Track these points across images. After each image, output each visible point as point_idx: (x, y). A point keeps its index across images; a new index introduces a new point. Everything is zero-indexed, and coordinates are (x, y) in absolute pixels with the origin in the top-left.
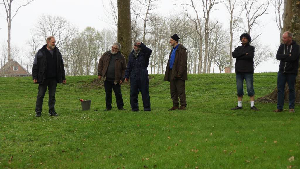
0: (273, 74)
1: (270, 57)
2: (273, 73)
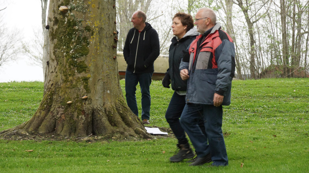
0: (30, 85)
1: (23, 52)
2: (31, 83)
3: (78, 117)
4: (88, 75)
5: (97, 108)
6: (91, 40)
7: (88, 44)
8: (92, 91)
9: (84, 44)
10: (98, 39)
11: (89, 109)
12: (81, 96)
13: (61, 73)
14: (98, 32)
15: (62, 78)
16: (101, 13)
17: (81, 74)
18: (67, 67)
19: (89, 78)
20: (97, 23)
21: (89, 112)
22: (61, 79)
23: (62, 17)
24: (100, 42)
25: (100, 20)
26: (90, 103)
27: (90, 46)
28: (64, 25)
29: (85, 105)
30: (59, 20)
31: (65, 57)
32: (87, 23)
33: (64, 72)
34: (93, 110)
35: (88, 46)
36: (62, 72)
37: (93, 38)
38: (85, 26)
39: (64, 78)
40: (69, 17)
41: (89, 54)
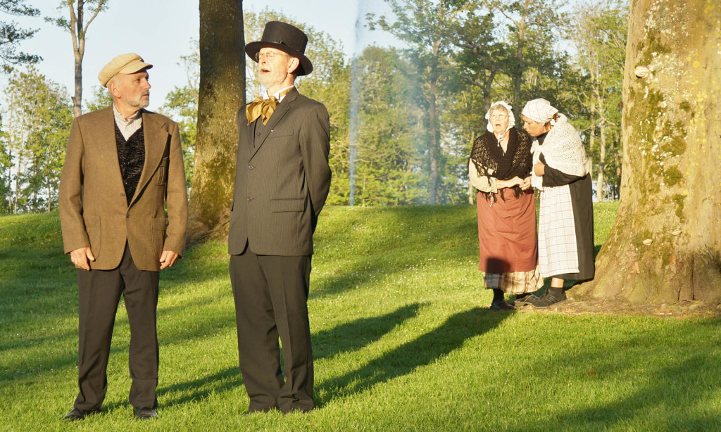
3: (663, 267)
4: (684, 192)
5: (700, 252)
6: (690, 127)
7: (685, 134)
8: (691, 220)
9: (678, 134)
10: (702, 125)
11: (685, 254)
12: (670, 230)
13: (636, 188)
14: (703, 112)
15: (637, 197)
16: (710, 78)
17: (672, 189)
18: (647, 177)
19: (686, 196)
20: (702, 96)
21: (685, 259)
22: (635, 199)
23: (639, 87)
24: (707, 131)
25: (709, 90)
26: (687, 241)
27: (687, 139)
28: (643, 101)
29: (677, 246)
30: (636, 91)
31: (644, 160)
32: (684, 95)
33: (640, 186)
34: (693, 256)
35: (685, 138)
36: (639, 185)
37: (694, 123)
38: (681, 102)
39: (641, 196)
40: (652, 87)
41: (686, 153)
